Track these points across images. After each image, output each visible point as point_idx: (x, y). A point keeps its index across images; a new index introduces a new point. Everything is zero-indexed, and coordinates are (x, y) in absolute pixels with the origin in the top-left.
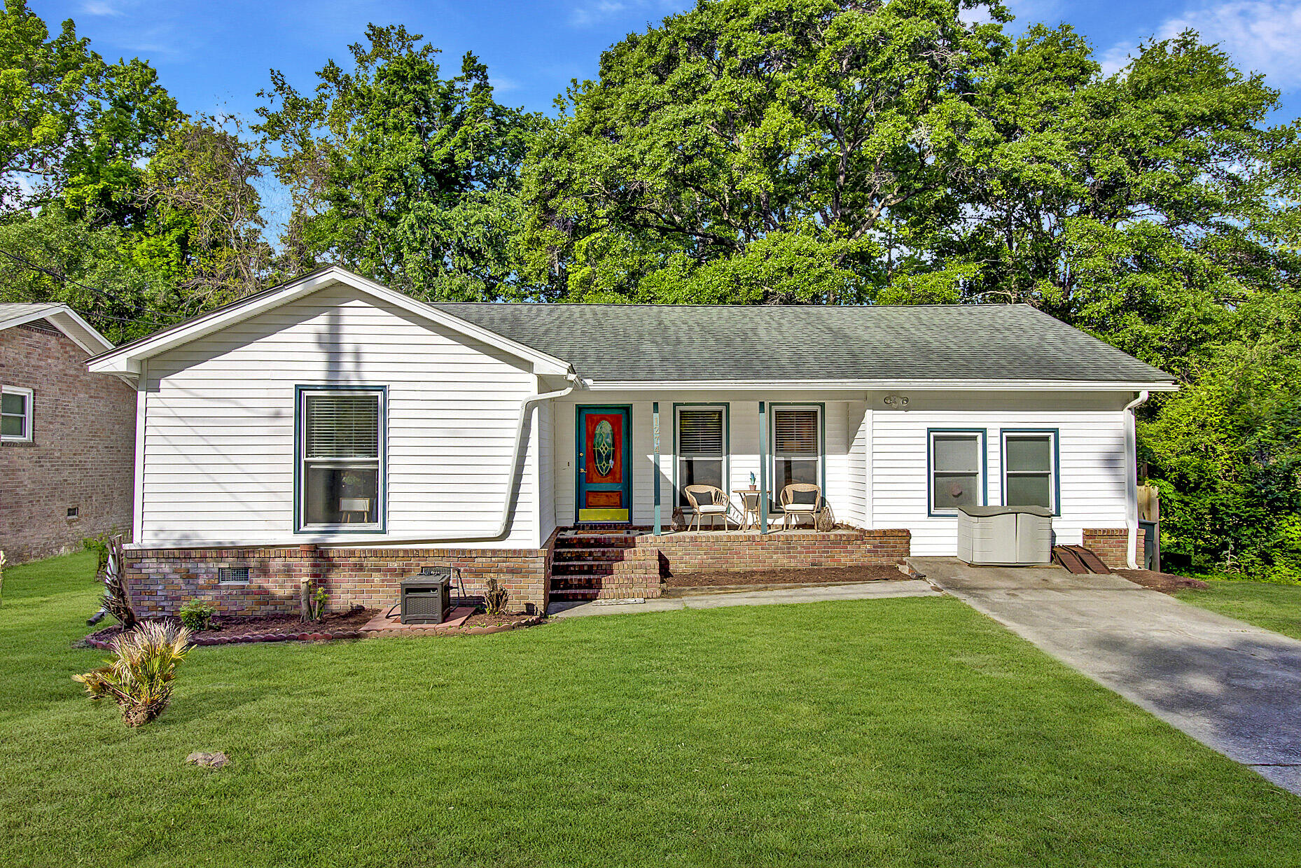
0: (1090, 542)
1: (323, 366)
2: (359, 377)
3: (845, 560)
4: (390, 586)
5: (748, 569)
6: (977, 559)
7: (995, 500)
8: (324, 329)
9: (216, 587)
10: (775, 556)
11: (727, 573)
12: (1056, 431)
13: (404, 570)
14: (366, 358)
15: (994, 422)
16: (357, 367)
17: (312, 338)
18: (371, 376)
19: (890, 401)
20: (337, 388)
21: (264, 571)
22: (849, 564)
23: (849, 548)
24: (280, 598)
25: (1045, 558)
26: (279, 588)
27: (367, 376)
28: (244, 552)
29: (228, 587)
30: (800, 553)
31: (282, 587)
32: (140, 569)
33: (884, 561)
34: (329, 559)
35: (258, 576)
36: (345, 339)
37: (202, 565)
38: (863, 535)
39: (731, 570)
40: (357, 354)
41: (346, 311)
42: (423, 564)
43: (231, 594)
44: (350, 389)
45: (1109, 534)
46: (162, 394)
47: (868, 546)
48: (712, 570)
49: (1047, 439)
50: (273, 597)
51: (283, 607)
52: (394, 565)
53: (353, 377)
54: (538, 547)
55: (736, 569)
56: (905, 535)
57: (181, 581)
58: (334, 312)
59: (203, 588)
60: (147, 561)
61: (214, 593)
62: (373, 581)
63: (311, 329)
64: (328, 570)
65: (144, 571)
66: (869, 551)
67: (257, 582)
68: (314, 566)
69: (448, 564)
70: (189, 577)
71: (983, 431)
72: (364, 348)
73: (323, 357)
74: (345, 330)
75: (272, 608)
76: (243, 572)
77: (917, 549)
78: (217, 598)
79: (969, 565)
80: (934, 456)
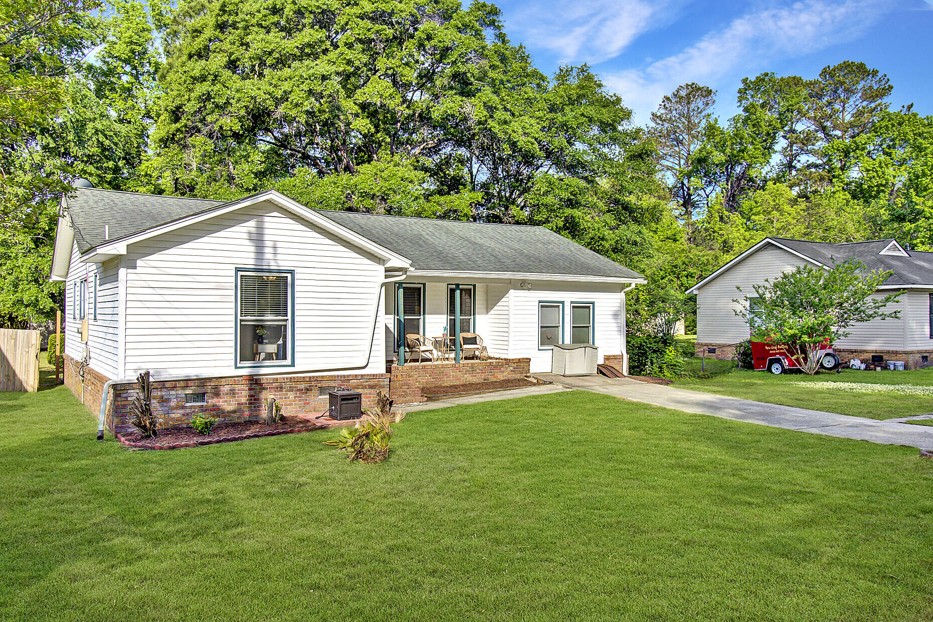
0: (607, 362)
1: (252, 255)
2: (277, 263)
3: (501, 377)
4: (299, 400)
5: (452, 384)
6: (567, 373)
7: (568, 340)
8: (253, 230)
9: (183, 407)
10: (466, 376)
11: (440, 387)
12: (593, 303)
13: (308, 390)
14: (279, 251)
15: (568, 297)
16: (275, 256)
17: (246, 236)
18: (284, 263)
19: (523, 285)
20: (262, 270)
21: (217, 394)
22: (502, 379)
23: (502, 369)
24: (228, 412)
25: (595, 371)
26: (227, 404)
27: (281, 263)
28: (202, 382)
29: (191, 407)
30: (478, 373)
31: (229, 405)
32: (127, 398)
33: (518, 376)
34: (261, 385)
35: (213, 398)
36: (266, 238)
37: (173, 392)
38: (508, 361)
39: (443, 385)
40: (275, 248)
41: (267, 219)
42: (319, 385)
43: (194, 412)
44: (270, 271)
45: (615, 357)
46: (138, 270)
47: (511, 368)
48: (433, 385)
49: (589, 307)
50: (223, 412)
51: (230, 418)
52: (302, 386)
53: (272, 263)
54: (384, 372)
55: (446, 384)
56: (528, 360)
57: (158, 405)
58: (260, 219)
59: (173, 408)
60: (132, 391)
61: (182, 411)
62: (289, 398)
63: (245, 230)
64: (260, 392)
65: (129, 399)
66: (512, 371)
67: (212, 401)
68: (250, 389)
69: (334, 385)
70: (163, 401)
71: (563, 303)
72: (279, 245)
73: (253, 249)
74: (266, 231)
75: (223, 419)
76: (201, 396)
77: (534, 368)
78: (184, 415)
79: (563, 376)
80: (542, 317)
